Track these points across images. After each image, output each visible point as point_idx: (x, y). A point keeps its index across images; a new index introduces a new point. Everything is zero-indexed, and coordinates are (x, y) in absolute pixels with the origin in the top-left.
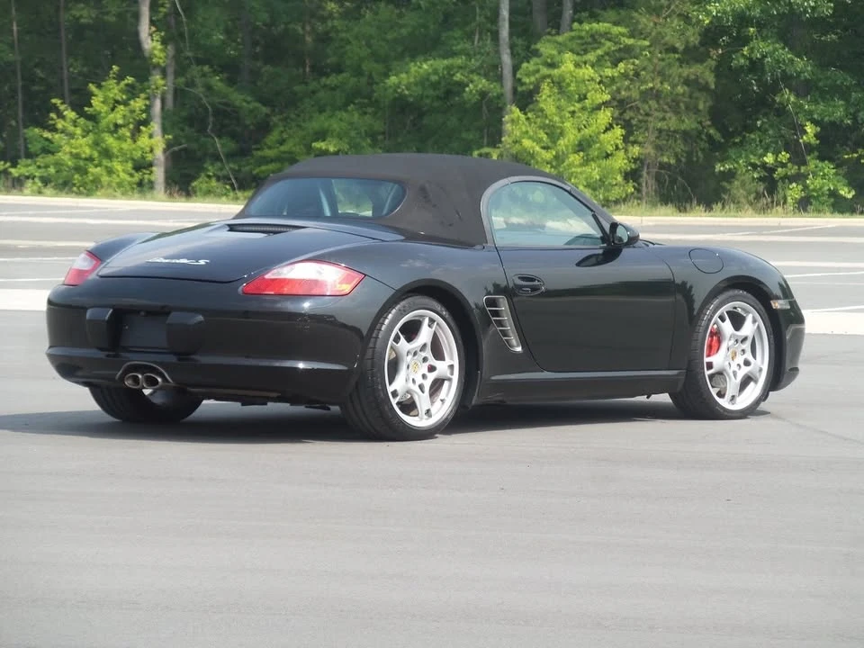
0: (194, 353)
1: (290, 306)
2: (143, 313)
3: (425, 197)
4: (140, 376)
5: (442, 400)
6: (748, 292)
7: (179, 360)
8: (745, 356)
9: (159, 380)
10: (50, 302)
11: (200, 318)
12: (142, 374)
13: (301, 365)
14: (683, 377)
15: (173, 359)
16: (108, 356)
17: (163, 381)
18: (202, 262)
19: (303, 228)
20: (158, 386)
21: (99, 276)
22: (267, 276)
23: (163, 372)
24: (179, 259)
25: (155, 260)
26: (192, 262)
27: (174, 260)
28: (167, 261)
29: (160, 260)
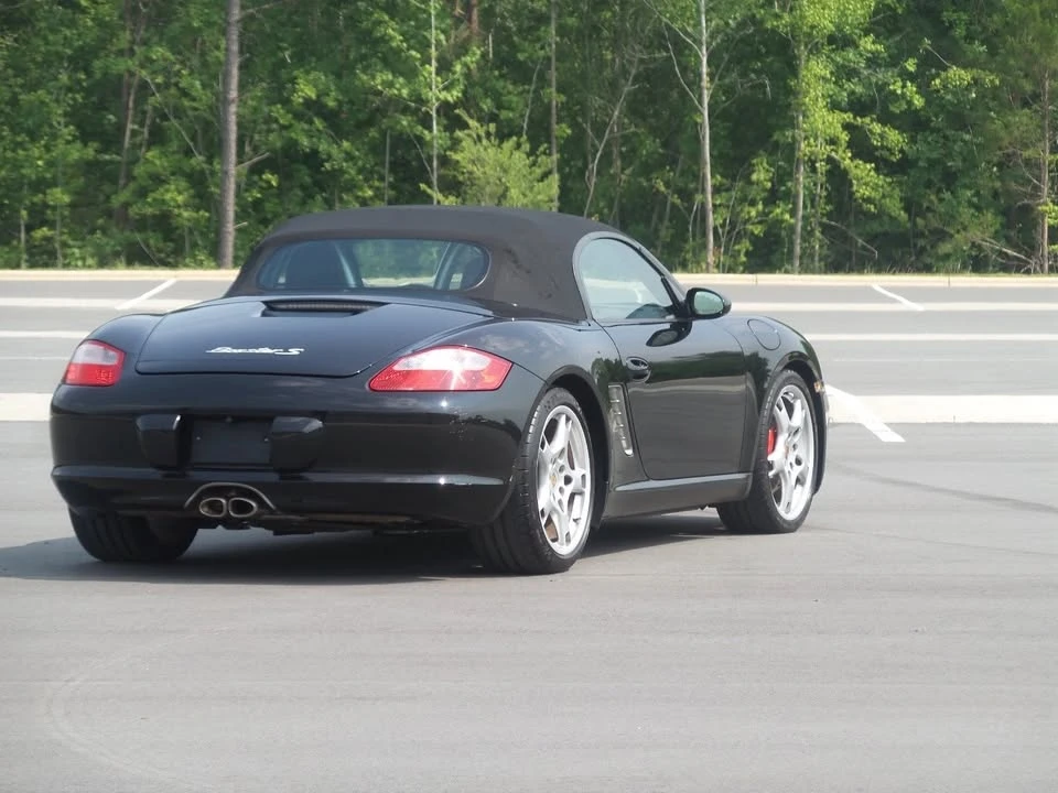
0: (304, 470)
1: (426, 406)
2: (229, 420)
3: (515, 262)
4: (224, 501)
5: (575, 520)
6: (798, 373)
7: (281, 478)
8: (796, 453)
9: (254, 504)
10: (55, 409)
11: (317, 424)
12: (227, 499)
13: (442, 481)
14: (750, 482)
15: (273, 477)
16: (167, 476)
17: (259, 507)
18: (294, 351)
19: (383, 304)
20: (252, 513)
21: (139, 373)
22: (397, 368)
23: (261, 494)
24: (257, 348)
25: (220, 350)
26: (279, 352)
27: (251, 351)
28: (240, 351)
29: (228, 350)
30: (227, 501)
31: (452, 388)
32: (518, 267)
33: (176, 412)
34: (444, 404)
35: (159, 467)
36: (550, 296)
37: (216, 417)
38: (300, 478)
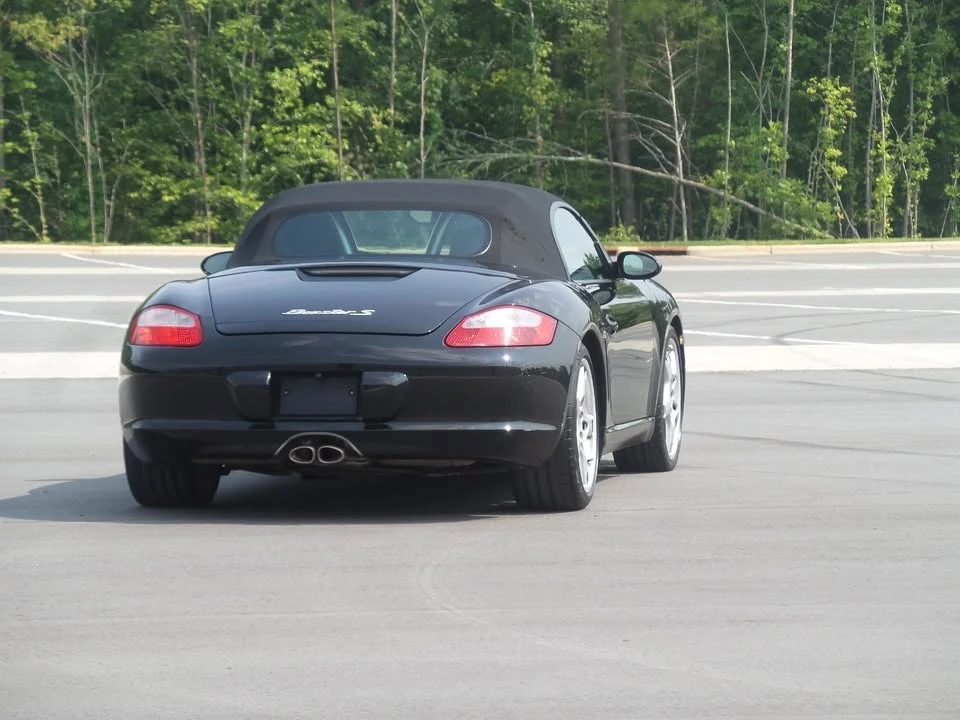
0: (390, 420)
2: (319, 375)
3: (513, 230)
4: (312, 449)
7: (367, 427)
9: (342, 452)
11: (403, 378)
12: (316, 447)
13: (508, 427)
16: (255, 427)
17: (347, 454)
18: (367, 313)
19: (420, 269)
20: (340, 460)
21: (219, 332)
22: (465, 326)
23: (349, 443)
24: (331, 310)
25: (293, 312)
26: (354, 313)
27: (325, 312)
28: (315, 312)
29: (302, 312)
30: (316, 449)
31: (506, 344)
32: (516, 234)
33: (266, 369)
34: (507, 358)
35: (247, 419)
36: (543, 260)
37: (304, 373)
38: (387, 427)
